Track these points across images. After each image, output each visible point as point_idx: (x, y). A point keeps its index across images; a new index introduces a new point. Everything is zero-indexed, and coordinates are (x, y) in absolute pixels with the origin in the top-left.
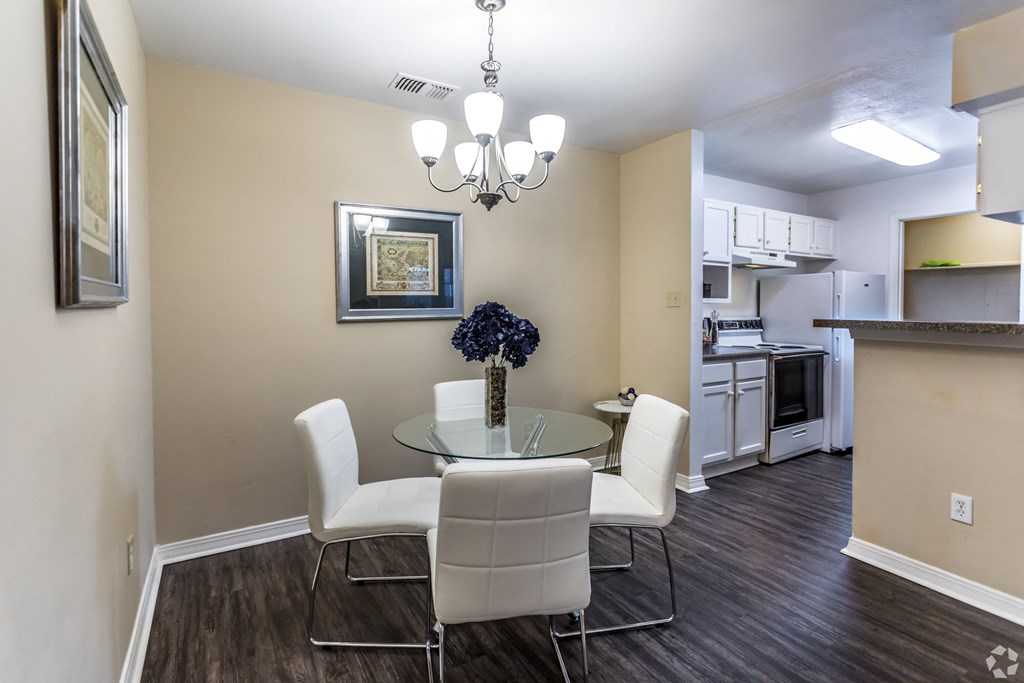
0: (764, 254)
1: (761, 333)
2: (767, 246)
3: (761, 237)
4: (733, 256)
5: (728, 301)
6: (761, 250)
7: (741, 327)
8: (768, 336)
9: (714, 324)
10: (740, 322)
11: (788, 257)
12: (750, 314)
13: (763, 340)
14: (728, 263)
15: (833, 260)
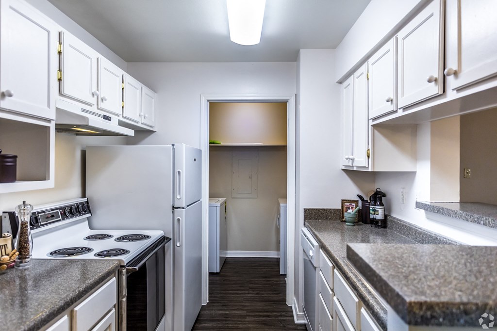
0: (98, 115)
1: (88, 218)
2: (102, 105)
3: (94, 89)
4: (57, 109)
5: (50, 183)
6: (94, 109)
7: (64, 216)
8: (96, 222)
9: (24, 224)
10: (63, 209)
11: (121, 124)
12: (72, 196)
13: (91, 227)
14: (49, 121)
15: (153, 132)
